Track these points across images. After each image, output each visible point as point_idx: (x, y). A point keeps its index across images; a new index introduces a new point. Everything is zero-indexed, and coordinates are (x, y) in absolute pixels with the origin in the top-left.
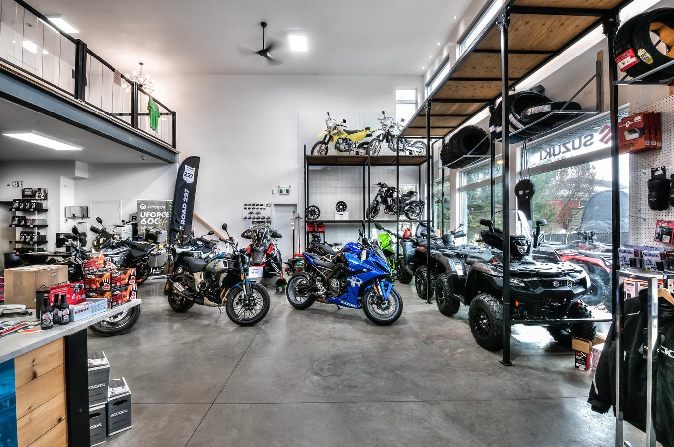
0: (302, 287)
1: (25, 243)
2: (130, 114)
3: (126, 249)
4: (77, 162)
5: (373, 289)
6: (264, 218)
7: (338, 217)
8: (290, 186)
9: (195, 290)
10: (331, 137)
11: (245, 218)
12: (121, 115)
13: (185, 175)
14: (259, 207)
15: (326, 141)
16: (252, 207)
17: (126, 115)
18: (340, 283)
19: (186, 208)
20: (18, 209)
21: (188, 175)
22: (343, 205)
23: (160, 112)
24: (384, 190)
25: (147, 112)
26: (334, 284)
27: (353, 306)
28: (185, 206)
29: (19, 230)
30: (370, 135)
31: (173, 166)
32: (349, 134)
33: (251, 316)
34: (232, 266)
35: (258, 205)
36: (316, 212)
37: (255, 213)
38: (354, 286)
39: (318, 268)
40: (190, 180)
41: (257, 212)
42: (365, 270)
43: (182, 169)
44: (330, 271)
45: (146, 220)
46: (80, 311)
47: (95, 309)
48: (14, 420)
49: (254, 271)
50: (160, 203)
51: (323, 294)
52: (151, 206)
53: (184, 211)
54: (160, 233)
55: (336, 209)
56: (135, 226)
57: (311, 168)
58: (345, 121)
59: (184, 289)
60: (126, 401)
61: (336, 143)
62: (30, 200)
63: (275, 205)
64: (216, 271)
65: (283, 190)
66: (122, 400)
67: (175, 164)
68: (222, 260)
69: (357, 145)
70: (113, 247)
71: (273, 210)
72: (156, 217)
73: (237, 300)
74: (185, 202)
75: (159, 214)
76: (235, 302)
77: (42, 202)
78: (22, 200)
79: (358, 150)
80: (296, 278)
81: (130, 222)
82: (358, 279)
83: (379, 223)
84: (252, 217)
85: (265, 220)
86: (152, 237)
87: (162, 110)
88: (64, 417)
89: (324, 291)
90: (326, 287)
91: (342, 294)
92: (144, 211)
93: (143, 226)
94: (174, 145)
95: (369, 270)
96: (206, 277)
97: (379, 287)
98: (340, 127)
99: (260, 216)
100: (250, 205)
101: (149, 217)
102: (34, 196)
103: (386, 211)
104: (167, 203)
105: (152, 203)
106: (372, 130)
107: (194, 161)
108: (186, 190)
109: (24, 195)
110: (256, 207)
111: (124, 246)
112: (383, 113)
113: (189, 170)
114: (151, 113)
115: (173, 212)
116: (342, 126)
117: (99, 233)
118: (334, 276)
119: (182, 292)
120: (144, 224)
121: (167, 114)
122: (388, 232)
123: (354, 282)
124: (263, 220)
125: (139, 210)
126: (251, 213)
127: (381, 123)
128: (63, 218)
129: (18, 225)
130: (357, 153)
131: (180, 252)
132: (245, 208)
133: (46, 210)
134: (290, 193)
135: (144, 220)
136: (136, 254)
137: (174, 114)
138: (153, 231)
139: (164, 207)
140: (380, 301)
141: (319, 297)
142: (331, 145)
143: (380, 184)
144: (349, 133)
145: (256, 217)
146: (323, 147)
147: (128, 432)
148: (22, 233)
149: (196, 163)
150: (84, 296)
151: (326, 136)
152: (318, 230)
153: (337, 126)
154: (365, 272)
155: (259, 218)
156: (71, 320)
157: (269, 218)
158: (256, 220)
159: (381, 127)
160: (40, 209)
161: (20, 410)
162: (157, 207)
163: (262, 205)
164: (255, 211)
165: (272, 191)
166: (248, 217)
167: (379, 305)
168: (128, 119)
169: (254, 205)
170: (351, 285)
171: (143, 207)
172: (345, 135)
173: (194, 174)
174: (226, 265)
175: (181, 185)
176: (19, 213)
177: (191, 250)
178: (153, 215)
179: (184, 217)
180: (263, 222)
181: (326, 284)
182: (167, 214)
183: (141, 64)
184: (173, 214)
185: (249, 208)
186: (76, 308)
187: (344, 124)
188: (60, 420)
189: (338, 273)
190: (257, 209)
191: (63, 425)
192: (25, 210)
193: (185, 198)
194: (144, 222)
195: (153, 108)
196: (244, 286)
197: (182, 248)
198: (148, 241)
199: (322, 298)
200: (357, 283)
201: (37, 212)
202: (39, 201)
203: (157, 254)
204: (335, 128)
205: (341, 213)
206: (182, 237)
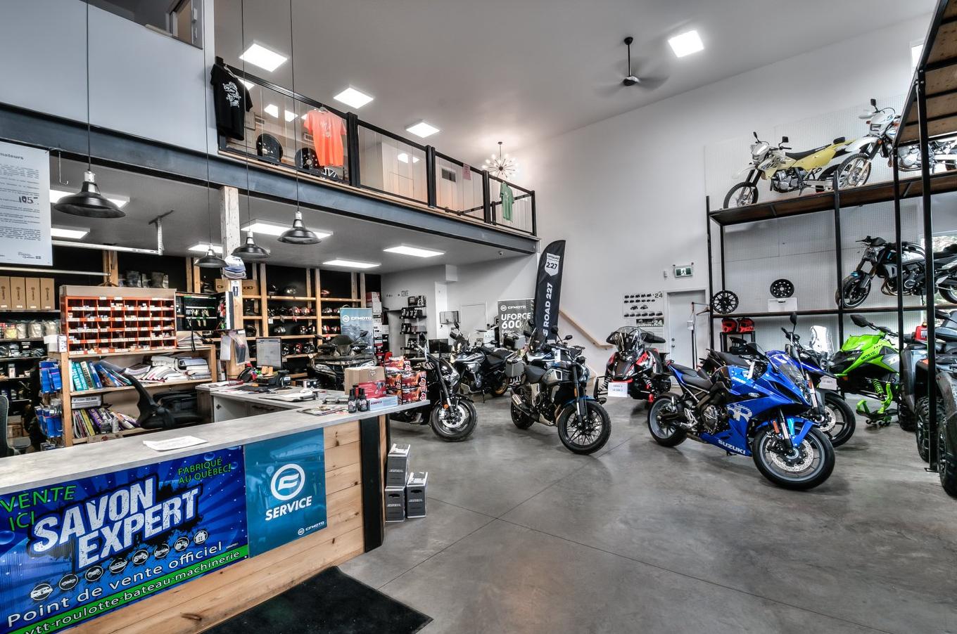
0: (667, 414)
1: (411, 349)
2: (482, 207)
3: (480, 355)
4: (447, 266)
5: (773, 428)
6: (653, 314)
7: (774, 306)
8: (693, 264)
9: (532, 405)
10: (760, 173)
11: (627, 316)
12: (473, 210)
13: (547, 266)
14: (646, 298)
15: (752, 181)
16: (635, 299)
17: (478, 209)
18: (719, 413)
19: (549, 306)
20: (405, 317)
21: (551, 265)
22: (784, 286)
23: (515, 196)
24: (877, 250)
25: (500, 200)
26: (711, 413)
27: (739, 450)
28: (548, 304)
29: (407, 337)
30: (842, 152)
31: (534, 256)
32: (797, 160)
33: (587, 442)
34: (566, 379)
35: (643, 296)
36: (732, 300)
37: (639, 307)
38: (738, 419)
39: (688, 387)
40: (552, 272)
41: (642, 306)
42: (752, 394)
43: (543, 258)
44: (707, 394)
45: (507, 323)
46: (375, 403)
47: (386, 403)
48: (322, 471)
49: (616, 388)
50: (520, 303)
51: (693, 427)
52: (512, 307)
53: (547, 311)
54: (517, 338)
55: (772, 292)
56: (497, 330)
57: (728, 229)
58: (785, 140)
59: (521, 402)
60: (421, 491)
61: (772, 180)
62: (414, 308)
63: (670, 294)
64: (550, 383)
65: (682, 270)
66: (418, 489)
67: (535, 255)
68: (555, 370)
69: (817, 175)
70: (468, 354)
71: (666, 304)
72: (517, 320)
73: (572, 420)
74: (549, 300)
75: (519, 316)
76: (569, 424)
77: (422, 309)
78: (409, 308)
79: (820, 183)
80: (661, 400)
81: (494, 326)
82: (744, 408)
83: (860, 314)
84: (636, 314)
85: (655, 316)
86: (510, 343)
87: (516, 193)
88: (360, 482)
89: (695, 423)
90: (699, 418)
91: (721, 430)
92: (504, 313)
93: (505, 330)
94: (534, 233)
95: (762, 395)
96: (541, 390)
97: (783, 425)
98: (779, 151)
99: (648, 311)
100: (632, 297)
101: (510, 319)
102: (417, 304)
103: (885, 290)
104: (527, 302)
105: (513, 303)
106: (847, 141)
107: (558, 248)
108: (549, 285)
109: (410, 304)
110: (641, 299)
111: (479, 352)
112: (873, 102)
113: (552, 259)
114: (504, 200)
115: (534, 311)
116: (781, 148)
117: (456, 339)
118: (712, 401)
119: (519, 406)
120: (505, 328)
121: (524, 196)
122: (883, 330)
123: (739, 413)
124: (651, 317)
125: (501, 312)
126: (635, 308)
127: (868, 122)
128: (438, 325)
129: (405, 333)
130: (820, 188)
131: (531, 361)
132: (626, 302)
133: (425, 317)
134: (693, 273)
135: (504, 323)
136: (493, 361)
137: (532, 194)
138: (510, 336)
139: (524, 307)
140: (784, 449)
141: (688, 430)
142: (763, 185)
143: (868, 239)
144: (798, 157)
145: (641, 314)
146: (748, 191)
147: (422, 520)
148: (410, 340)
149: (561, 250)
150: (385, 392)
151: (752, 172)
152: (740, 329)
153: (770, 150)
154: (753, 398)
155: (645, 315)
156: (368, 409)
157: (660, 314)
158: (641, 317)
159: (868, 131)
160: (421, 317)
161: (328, 464)
162: (517, 307)
163: (649, 295)
164: (640, 305)
165: (664, 274)
166: (630, 314)
167: (781, 454)
168: (480, 214)
169: (637, 296)
170: (734, 416)
171: (504, 308)
172: (790, 163)
173: (558, 263)
174: (559, 377)
175: (543, 278)
176: (407, 321)
177: (543, 359)
178: (514, 317)
179: (547, 317)
180: (651, 320)
181: (698, 412)
182: (528, 316)
183: (500, 143)
184: (534, 315)
185: (632, 302)
186: (372, 400)
187: (784, 145)
188: (356, 484)
189: (717, 396)
190: (643, 301)
191: (359, 487)
192: (410, 318)
193: (548, 294)
194: (505, 326)
195: (506, 194)
196: (578, 404)
197: (534, 356)
198: (506, 347)
199: (692, 432)
200: (744, 415)
201: (418, 319)
202: (420, 309)
203: (514, 362)
204: (767, 155)
205: (780, 300)
206: (534, 342)
